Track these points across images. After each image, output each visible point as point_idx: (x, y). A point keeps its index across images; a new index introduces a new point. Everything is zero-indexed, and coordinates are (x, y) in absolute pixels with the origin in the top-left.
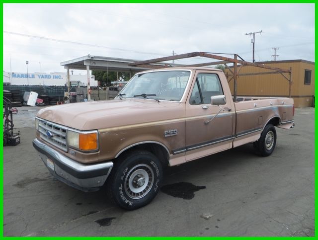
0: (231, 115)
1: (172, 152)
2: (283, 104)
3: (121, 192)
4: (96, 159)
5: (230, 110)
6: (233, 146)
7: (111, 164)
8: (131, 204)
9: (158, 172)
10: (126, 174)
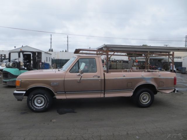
0: (100, 80)
1: (56, 92)
2: (160, 76)
3: (30, 104)
4: (19, 89)
5: (99, 77)
6: (104, 96)
7: (24, 92)
8: (34, 109)
9: (48, 100)
10: (33, 97)
